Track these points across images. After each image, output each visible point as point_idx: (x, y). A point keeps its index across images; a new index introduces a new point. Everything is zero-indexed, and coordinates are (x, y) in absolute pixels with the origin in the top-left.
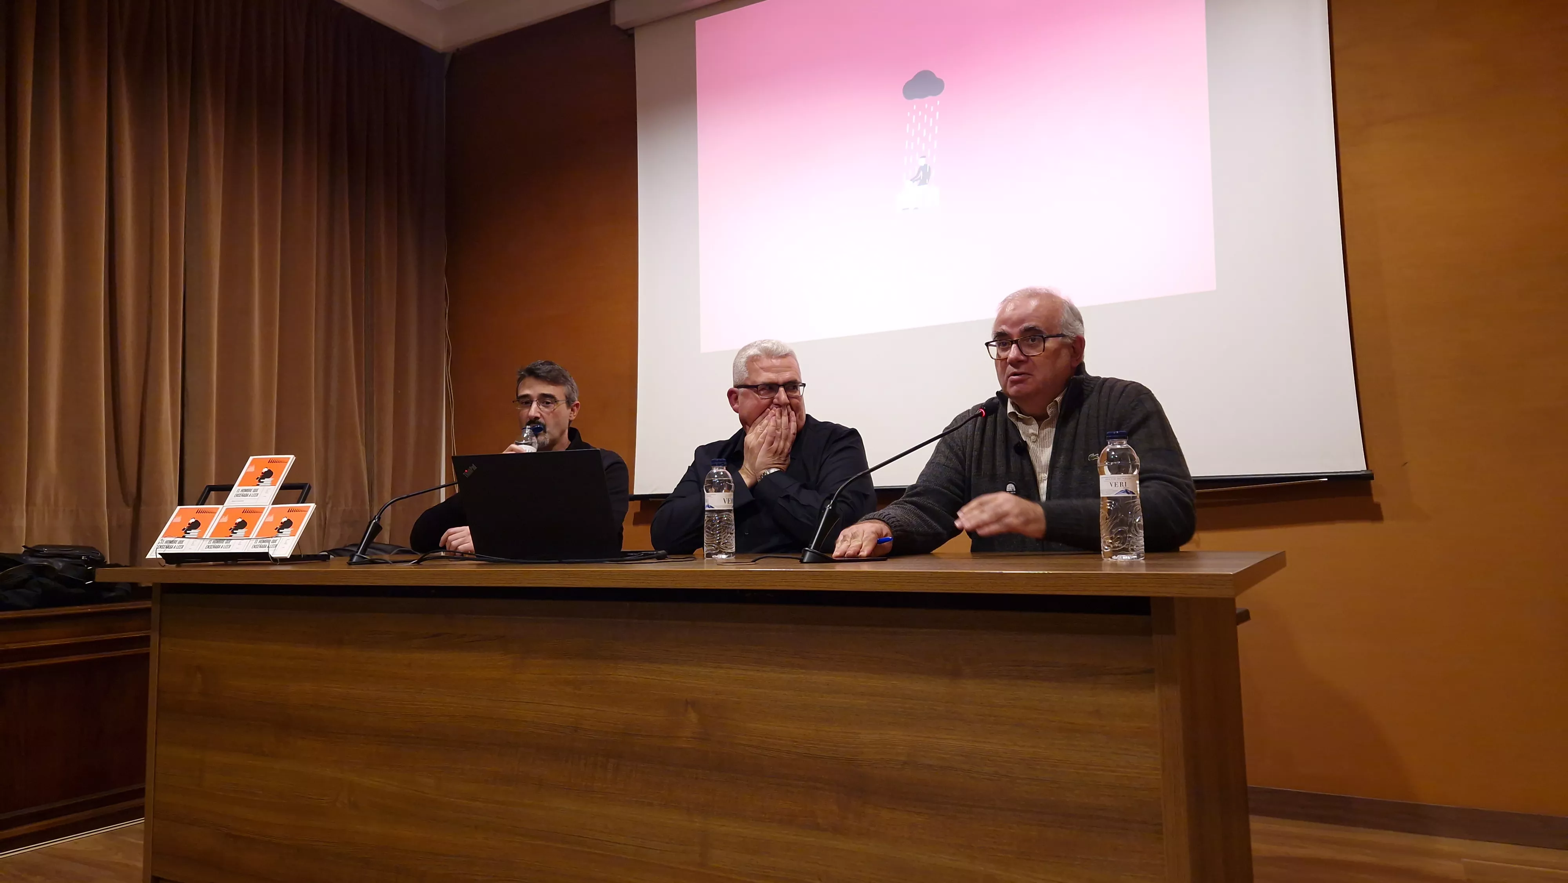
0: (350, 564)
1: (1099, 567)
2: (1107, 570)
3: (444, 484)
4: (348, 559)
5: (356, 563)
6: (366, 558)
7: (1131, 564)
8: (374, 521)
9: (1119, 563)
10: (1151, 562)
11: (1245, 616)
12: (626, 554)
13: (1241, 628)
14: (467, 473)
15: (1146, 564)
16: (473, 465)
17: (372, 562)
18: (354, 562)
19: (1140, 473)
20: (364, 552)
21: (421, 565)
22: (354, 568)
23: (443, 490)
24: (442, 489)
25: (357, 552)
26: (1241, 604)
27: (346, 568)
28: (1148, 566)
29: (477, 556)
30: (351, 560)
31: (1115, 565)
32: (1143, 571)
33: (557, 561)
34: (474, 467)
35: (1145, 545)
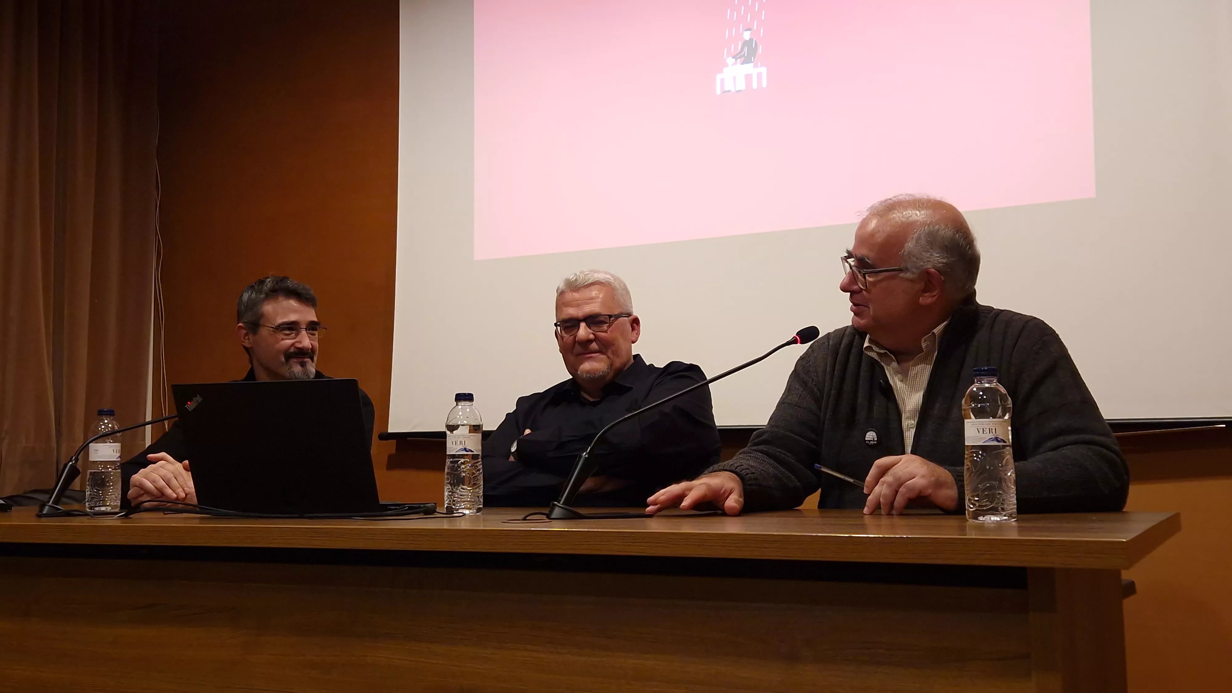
0: (40, 516)
1: (963, 529)
2: (972, 535)
3: (150, 420)
4: (35, 509)
5: (46, 516)
6: (62, 510)
7: (999, 526)
8: (71, 463)
9: (986, 525)
10: (1024, 525)
11: (1130, 589)
12: (385, 507)
13: (1128, 603)
14: (191, 406)
15: (1019, 527)
16: (198, 395)
17: (69, 514)
18: (44, 514)
19: (1012, 418)
20: (56, 502)
21: (131, 518)
22: (45, 522)
23: (149, 428)
24: (147, 426)
25: (49, 502)
26: (1126, 575)
27: (34, 522)
28: (1021, 529)
29: (200, 508)
30: (41, 511)
31: (981, 528)
32: (1014, 535)
33: (297, 515)
34: (199, 399)
35: (1018, 504)
